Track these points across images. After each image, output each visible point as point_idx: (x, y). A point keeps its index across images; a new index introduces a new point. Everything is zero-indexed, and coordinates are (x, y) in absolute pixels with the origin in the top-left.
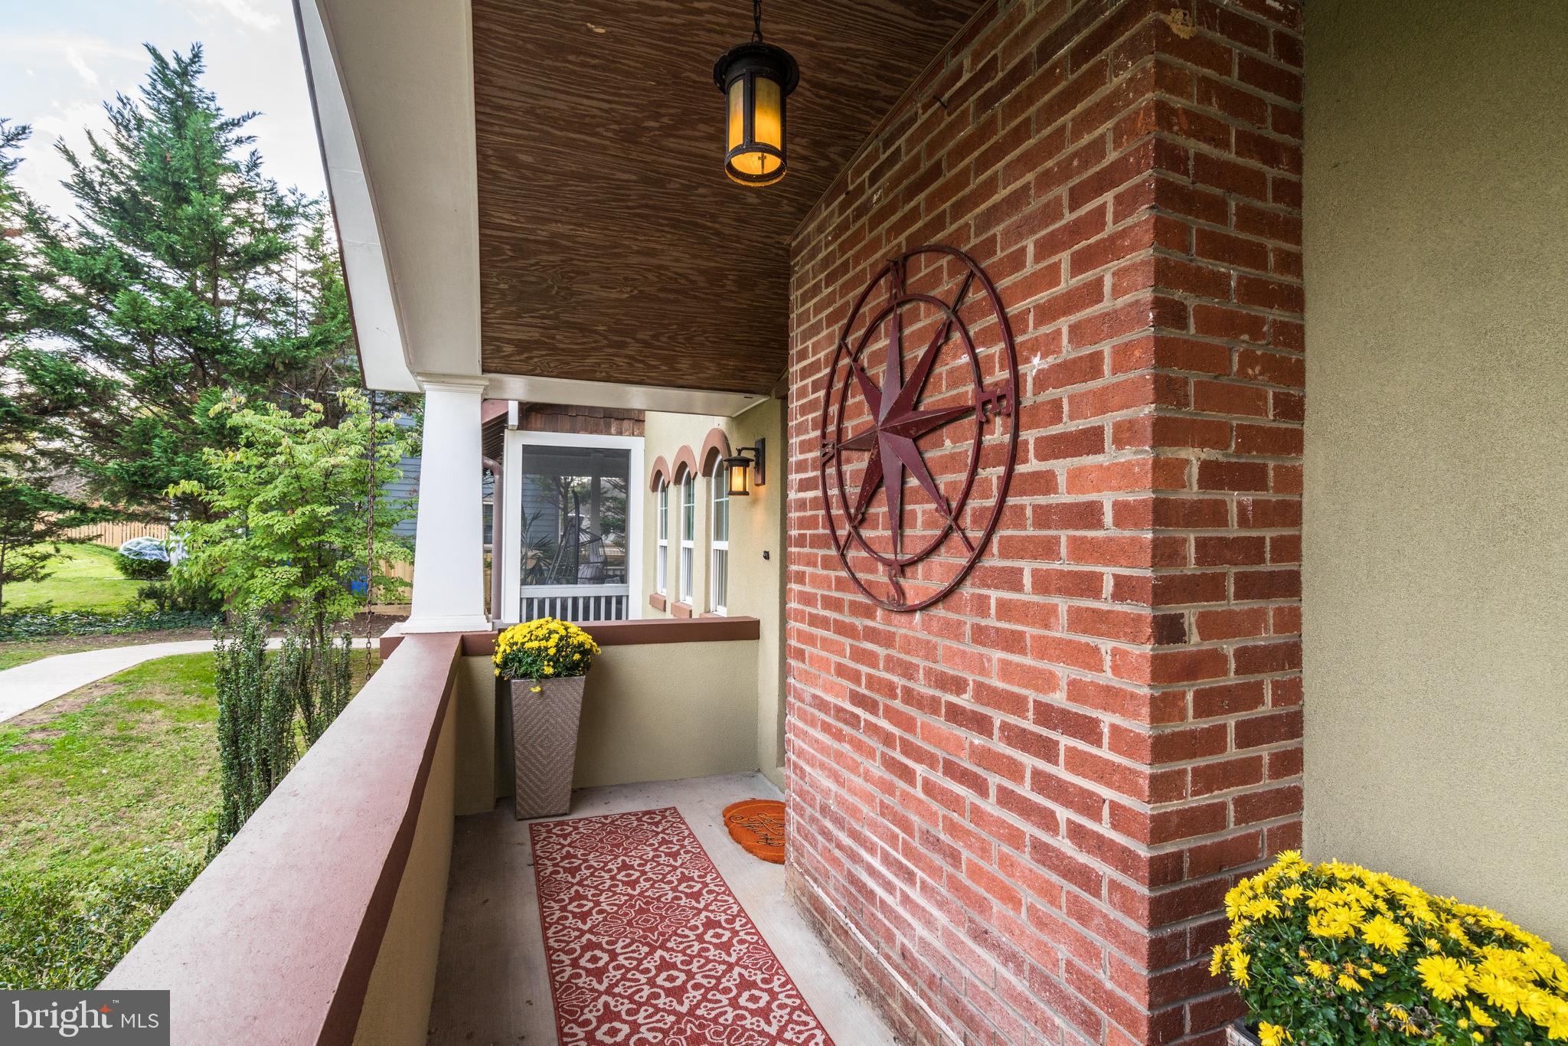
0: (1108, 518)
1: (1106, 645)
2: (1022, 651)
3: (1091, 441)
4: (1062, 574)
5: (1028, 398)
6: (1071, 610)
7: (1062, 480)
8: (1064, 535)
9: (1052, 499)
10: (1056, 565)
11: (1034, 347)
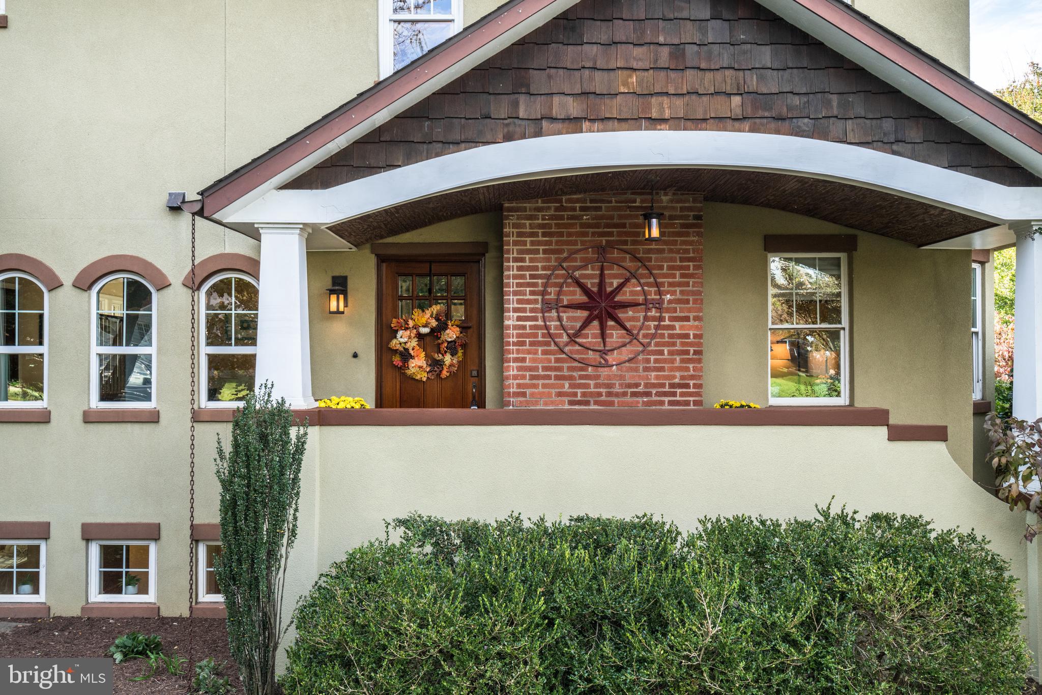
0: (692, 336)
1: (691, 366)
2: (664, 371)
3: (687, 319)
4: (677, 350)
5: (665, 305)
6: (680, 359)
7: (677, 327)
8: (678, 341)
9: (675, 332)
10: (676, 348)
11: (668, 292)
